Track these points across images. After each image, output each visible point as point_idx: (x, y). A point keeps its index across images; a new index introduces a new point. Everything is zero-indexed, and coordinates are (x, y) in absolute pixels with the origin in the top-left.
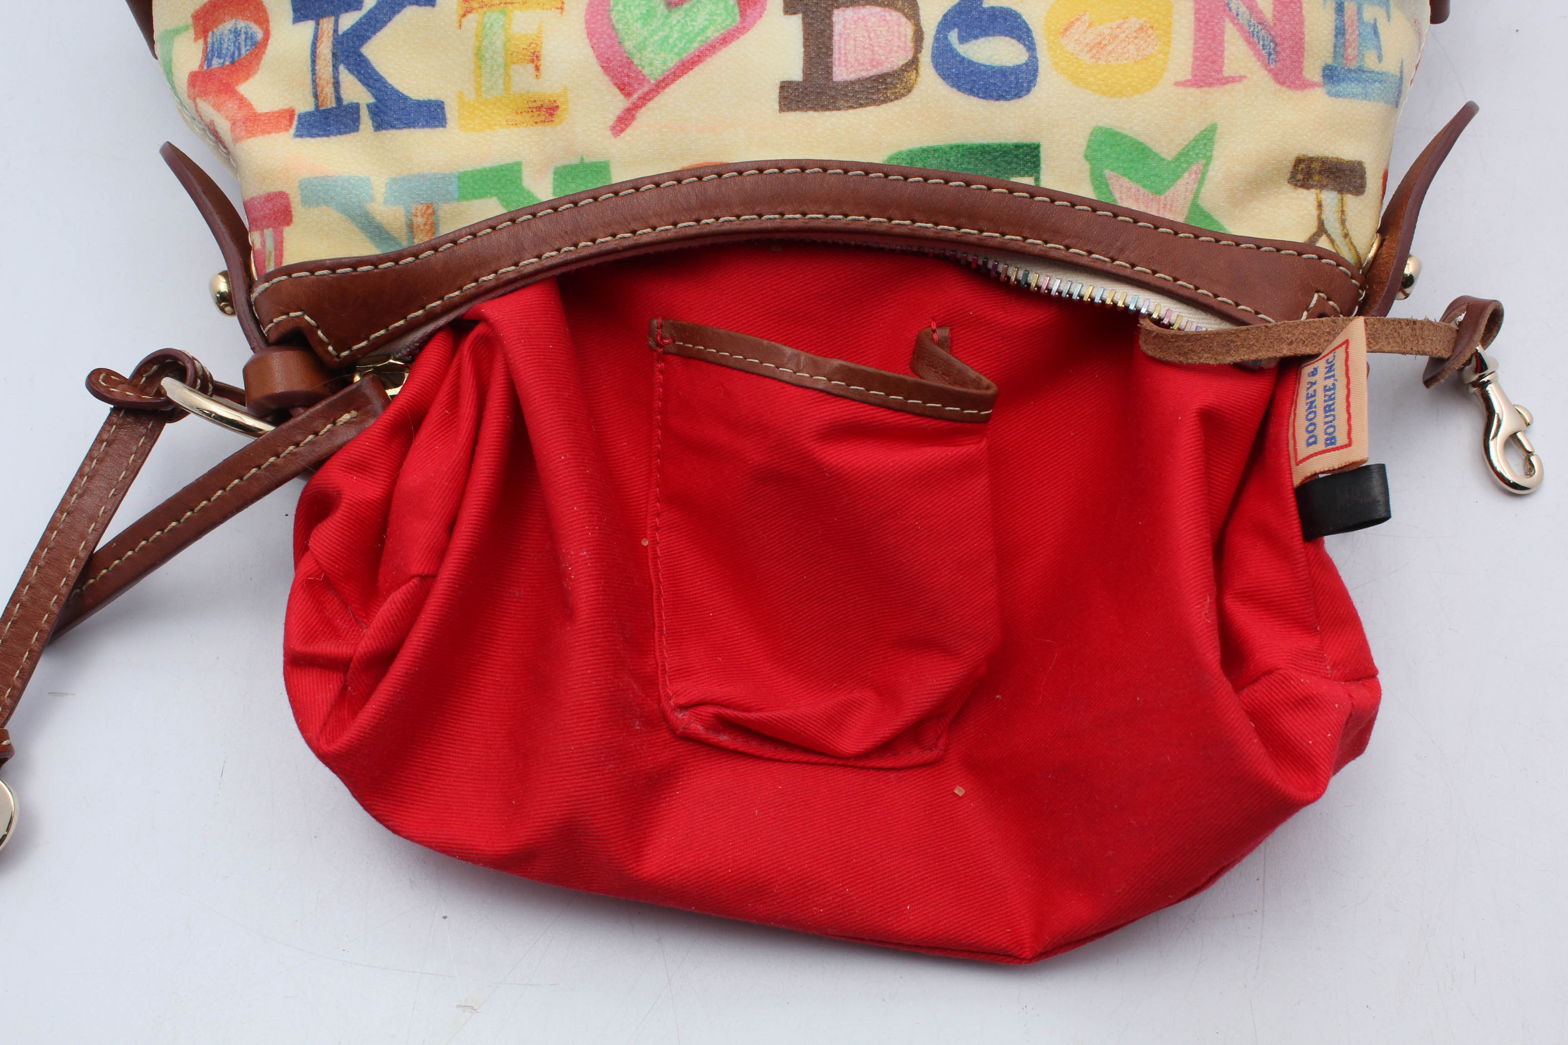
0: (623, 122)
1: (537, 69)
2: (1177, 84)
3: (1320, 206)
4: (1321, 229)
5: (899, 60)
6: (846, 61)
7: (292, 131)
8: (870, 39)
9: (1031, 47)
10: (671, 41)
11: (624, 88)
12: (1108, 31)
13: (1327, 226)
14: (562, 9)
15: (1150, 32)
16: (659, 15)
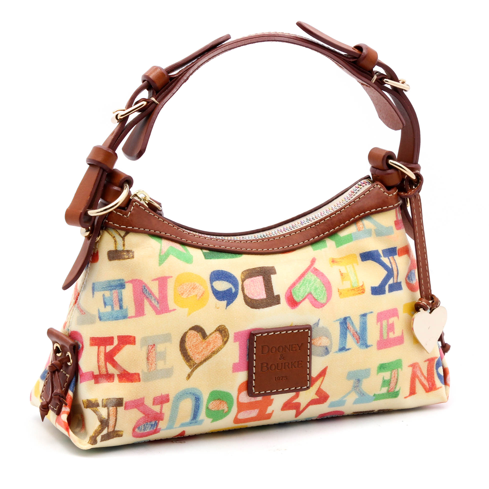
0: (313, 261)
1: (340, 271)
2: (172, 277)
3: (124, 245)
4: (123, 238)
5: (247, 282)
6: (260, 282)
7: (397, 249)
8: (255, 288)
9: (212, 287)
10: (308, 283)
11: (316, 270)
12: (192, 293)
13: (121, 239)
14: (338, 290)
15: (180, 293)
16: (313, 290)
